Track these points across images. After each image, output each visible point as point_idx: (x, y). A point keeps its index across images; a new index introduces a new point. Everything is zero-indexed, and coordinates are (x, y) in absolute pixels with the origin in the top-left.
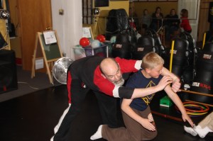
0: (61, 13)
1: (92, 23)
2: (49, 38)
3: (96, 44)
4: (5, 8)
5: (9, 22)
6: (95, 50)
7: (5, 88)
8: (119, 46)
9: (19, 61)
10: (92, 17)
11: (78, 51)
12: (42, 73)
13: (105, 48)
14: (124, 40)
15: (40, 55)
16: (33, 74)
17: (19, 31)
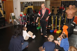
0: (16, 9)
1: (23, 11)
2: (13, 14)
3: (23, 16)
4: (2, 8)
5: (3, 11)
6: (23, 17)
7: (3, 26)
8: (29, 16)
9: (6, 20)
10: (23, 10)
11: (19, 17)
12: (11, 23)
13: (26, 17)
14: (30, 15)
15: (11, 18)
16: (9, 23)
17: (6, 13)
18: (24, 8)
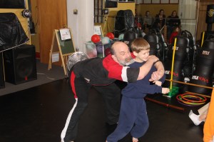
0: (75, 13)
1: (102, 22)
2: (65, 34)
3: (106, 40)
4: (27, 8)
5: (31, 20)
10: (102, 17)
11: (90, 47)
12: (57, 66)
14: (131, 37)
15: (56, 50)
16: (50, 67)
17: (38, 29)
18: (103, 12)
